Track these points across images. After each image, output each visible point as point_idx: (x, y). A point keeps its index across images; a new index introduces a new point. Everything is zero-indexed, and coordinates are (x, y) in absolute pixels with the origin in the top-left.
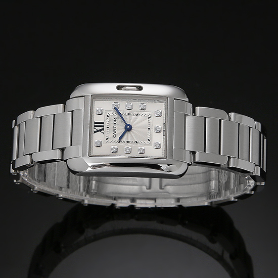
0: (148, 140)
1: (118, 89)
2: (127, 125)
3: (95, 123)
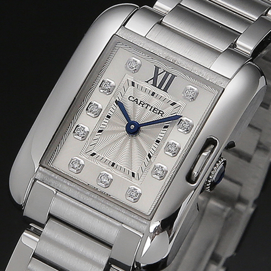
3: (173, 76)
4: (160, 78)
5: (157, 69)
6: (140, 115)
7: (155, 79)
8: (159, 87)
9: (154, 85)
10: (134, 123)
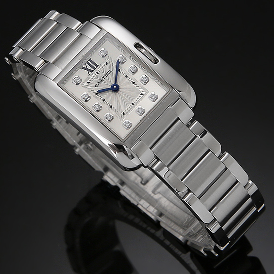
0: (124, 113)
1: (135, 46)
2: (116, 84)
3: (90, 60)
4: (89, 67)
5: (83, 68)
6: (108, 83)
7: (89, 70)
8: (94, 69)
9: (92, 71)
10: (112, 86)
